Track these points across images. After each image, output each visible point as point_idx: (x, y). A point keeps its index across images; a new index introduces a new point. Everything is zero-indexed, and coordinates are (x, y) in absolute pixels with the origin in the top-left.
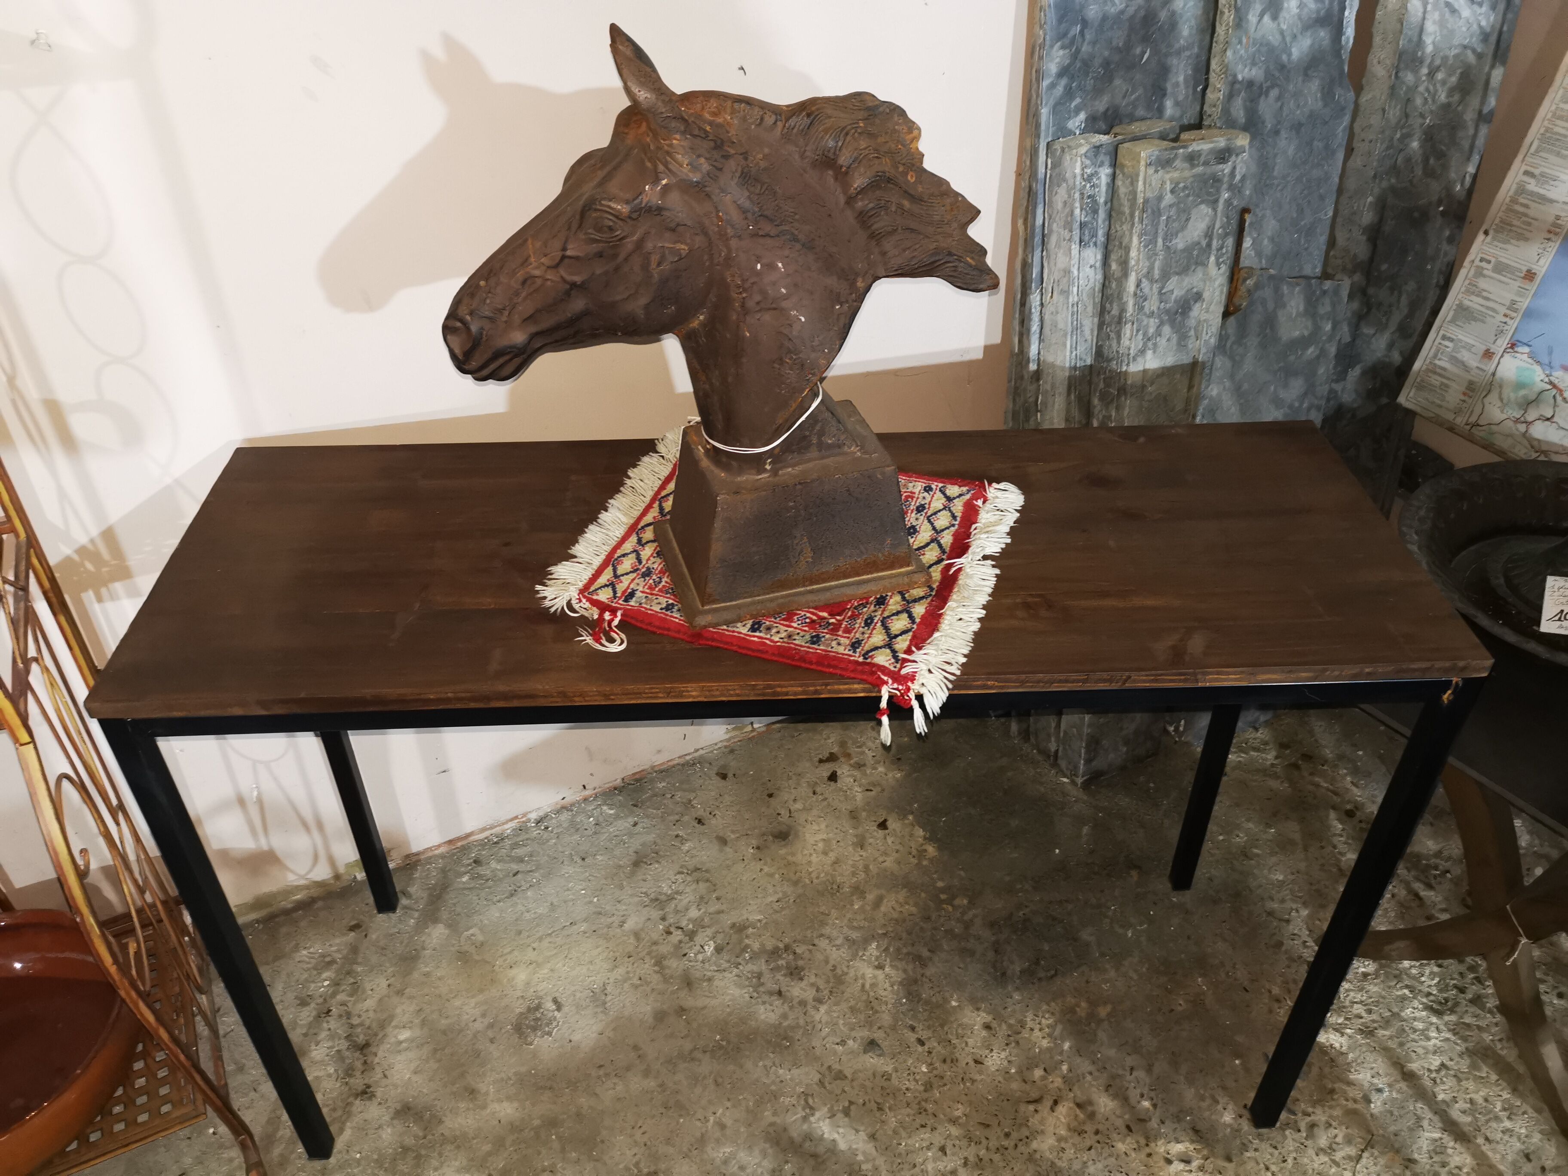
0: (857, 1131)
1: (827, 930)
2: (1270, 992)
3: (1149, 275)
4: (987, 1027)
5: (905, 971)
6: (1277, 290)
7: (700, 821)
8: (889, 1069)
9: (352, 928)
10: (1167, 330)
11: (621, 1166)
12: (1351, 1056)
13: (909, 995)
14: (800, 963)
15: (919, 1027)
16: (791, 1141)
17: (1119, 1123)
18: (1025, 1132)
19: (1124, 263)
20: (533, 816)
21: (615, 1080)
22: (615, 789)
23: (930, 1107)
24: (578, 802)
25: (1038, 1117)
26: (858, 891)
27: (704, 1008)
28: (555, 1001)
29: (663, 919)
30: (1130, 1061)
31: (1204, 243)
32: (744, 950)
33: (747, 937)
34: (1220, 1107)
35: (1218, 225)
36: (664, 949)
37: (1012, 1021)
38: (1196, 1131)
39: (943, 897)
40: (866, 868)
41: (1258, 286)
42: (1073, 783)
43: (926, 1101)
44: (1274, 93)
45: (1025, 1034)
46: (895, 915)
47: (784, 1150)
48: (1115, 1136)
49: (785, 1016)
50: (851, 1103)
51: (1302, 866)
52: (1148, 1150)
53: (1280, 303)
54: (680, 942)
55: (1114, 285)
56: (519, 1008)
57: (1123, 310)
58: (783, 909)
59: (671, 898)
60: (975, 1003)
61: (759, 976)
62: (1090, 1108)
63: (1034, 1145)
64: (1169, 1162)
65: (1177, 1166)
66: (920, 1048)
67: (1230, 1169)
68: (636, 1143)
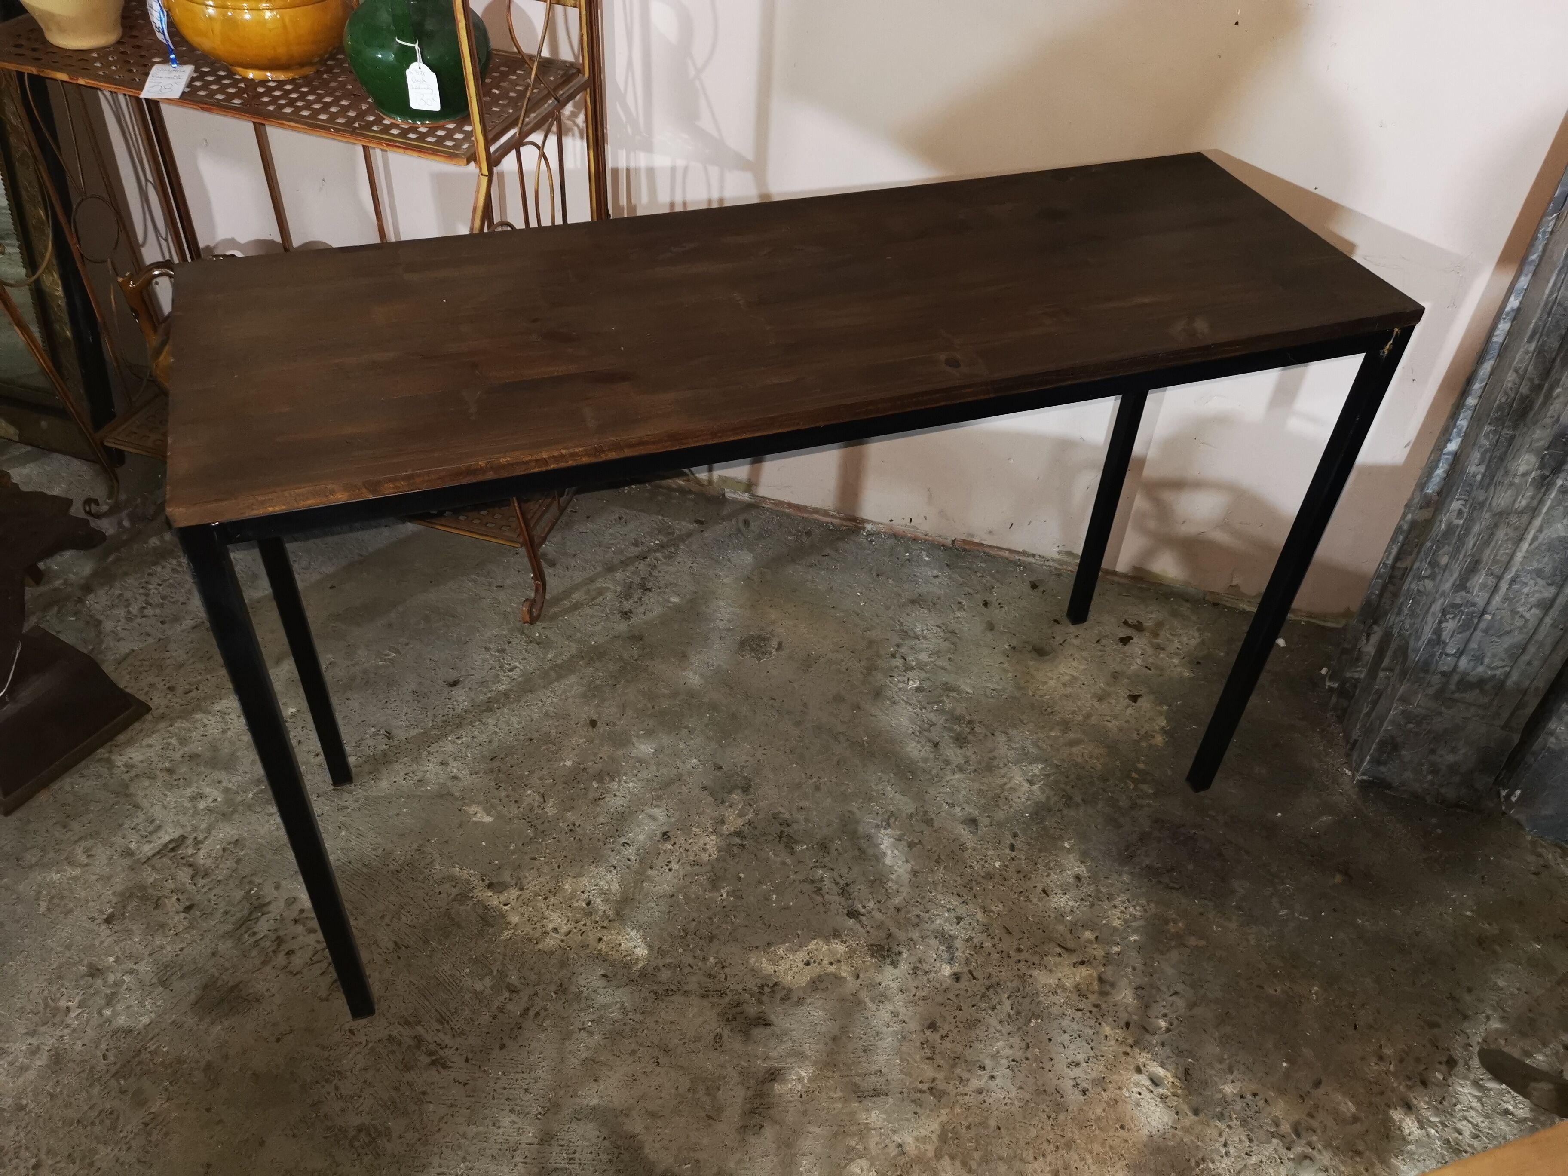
0: (907, 861)
1: (1013, 732)
4: (1078, 878)
5: (1048, 798)
7: (986, 604)
8: (970, 845)
9: (697, 522)
11: (732, 761)
12: (1410, 1147)
13: (1035, 814)
14: (970, 737)
15: (1022, 837)
16: (855, 832)
17: (1123, 1016)
18: (1036, 959)
20: (869, 527)
21: (775, 713)
22: (943, 546)
23: (977, 888)
25: (1057, 959)
26: (1066, 725)
27: (874, 716)
28: (780, 644)
29: (899, 646)
30: (1180, 988)
32: (941, 702)
33: (948, 696)
34: (1230, 1077)
37: (1103, 890)
38: (1187, 1072)
39: (1134, 775)
40: (1089, 715)
42: (1353, 778)
43: (978, 883)
45: (1106, 905)
46: (1079, 760)
47: (844, 832)
48: (1109, 1019)
49: (925, 760)
50: (920, 843)
51: (1539, 992)
52: (1129, 1050)
54: (897, 667)
56: (755, 632)
58: (993, 697)
59: (916, 637)
60: (1084, 857)
61: (932, 725)
62: (1109, 989)
63: (1036, 973)
64: (1139, 1070)
65: (1143, 1079)
66: (1007, 851)
67: (1190, 1119)
68: (754, 756)
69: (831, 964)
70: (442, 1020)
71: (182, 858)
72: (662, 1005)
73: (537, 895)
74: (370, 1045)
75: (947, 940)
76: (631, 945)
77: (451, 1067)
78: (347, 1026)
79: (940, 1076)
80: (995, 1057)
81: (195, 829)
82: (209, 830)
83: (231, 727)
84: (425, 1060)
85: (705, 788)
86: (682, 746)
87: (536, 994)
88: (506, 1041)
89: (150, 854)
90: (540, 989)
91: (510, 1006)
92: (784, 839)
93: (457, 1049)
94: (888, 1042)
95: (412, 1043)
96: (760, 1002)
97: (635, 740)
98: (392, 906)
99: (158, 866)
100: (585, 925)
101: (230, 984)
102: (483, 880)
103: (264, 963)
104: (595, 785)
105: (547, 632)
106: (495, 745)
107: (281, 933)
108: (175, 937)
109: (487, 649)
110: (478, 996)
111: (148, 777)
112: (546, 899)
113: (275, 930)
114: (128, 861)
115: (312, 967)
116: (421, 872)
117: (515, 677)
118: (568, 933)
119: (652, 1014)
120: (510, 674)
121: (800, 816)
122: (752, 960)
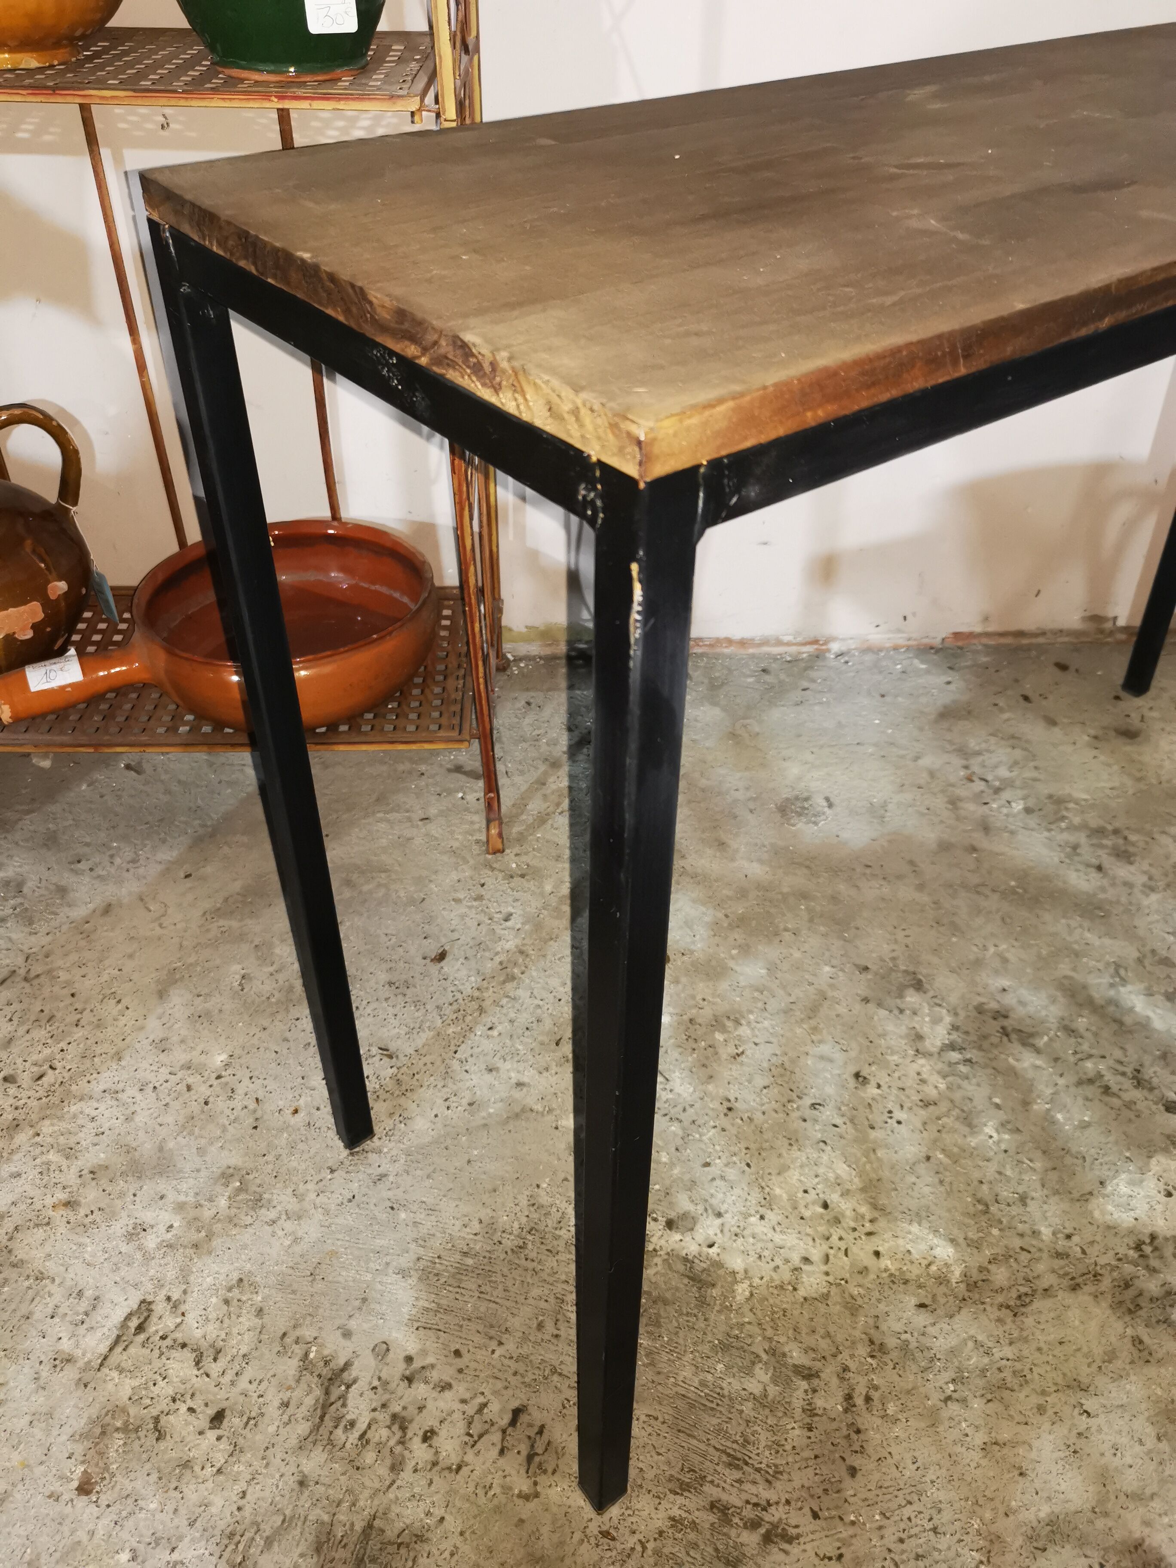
7: (1026, 698)
11: (874, 955)
14: (1131, 849)
16: (1091, 999)
20: (835, 647)
21: (882, 882)
22: (932, 648)
24: (888, 650)
27: (1002, 854)
28: (827, 799)
29: (966, 767)
32: (1063, 818)
33: (1067, 809)
36: (962, 792)
47: (1079, 1004)
49: (1103, 889)
54: (982, 792)
56: (786, 794)
58: (1118, 797)
59: (978, 753)
61: (1075, 847)
68: (896, 941)
70: (735, 1462)
71: (163, 1338)
72: (1029, 1321)
73: (746, 1216)
74: (650, 1546)
76: (923, 1247)
77: (798, 1536)
78: (593, 1529)
81: (160, 1284)
82: (184, 1276)
83: (136, 1107)
84: (751, 1539)
85: (866, 1000)
86: (797, 955)
87: (846, 1369)
88: (856, 1461)
89: (103, 1348)
90: (844, 1357)
91: (820, 1402)
92: (1014, 1036)
93: (788, 1502)
95: (712, 1518)
96: (1152, 1270)
97: (731, 964)
98: (543, 1304)
99: (128, 1365)
100: (841, 1239)
101: (358, 1528)
103: (396, 1467)
104: (719, 1037)
105: (524, 858)
106: (548, 1024)
107: (396, 1408)
108: (221, 1478)
109: (457, 901)
110: (761, 1401)
111: (37, 1225)
112: (762, 1218)
113: (384, 1406)
114: (70, 1373)
115: (479, 1446)
116: (557, 1238)
117: (519, 926)
118: (827, 1259)
119: (1026, 1340)
120: (509, 924)
121: (1009, 1000)
122: (1097, 1214)
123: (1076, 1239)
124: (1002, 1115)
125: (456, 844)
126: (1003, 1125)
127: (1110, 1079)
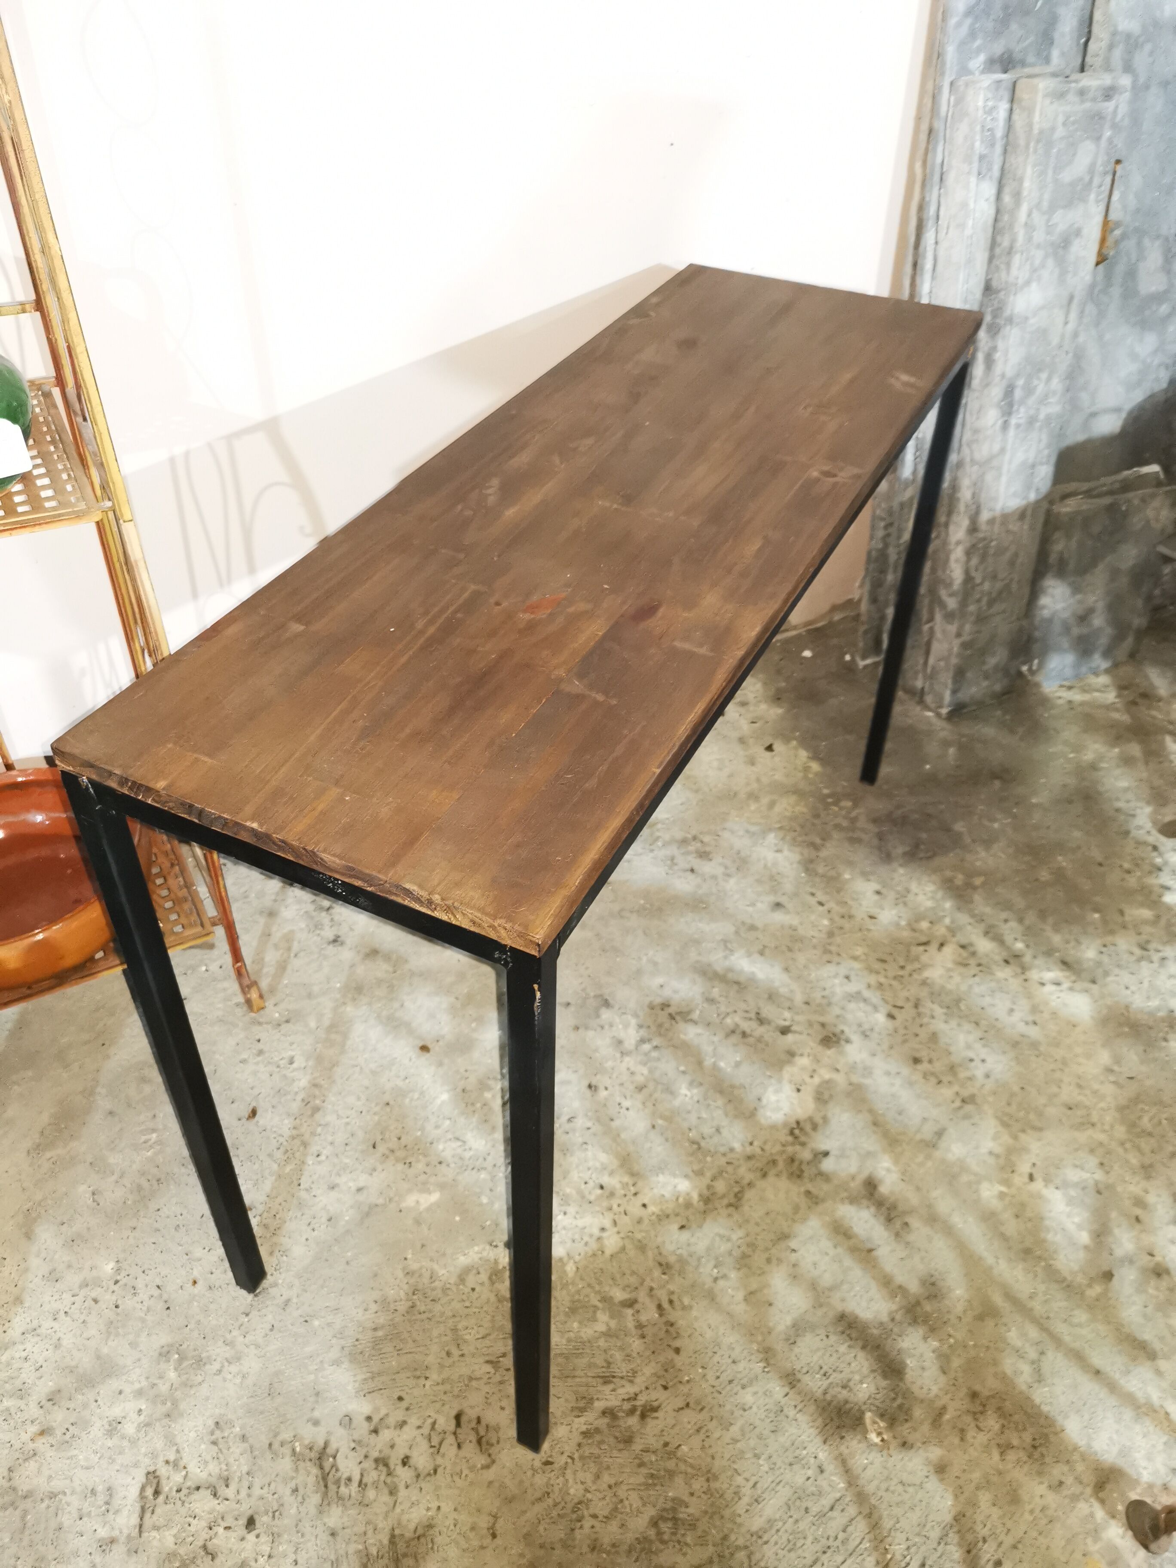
0: (772, 966)
1: (728, 825)
2: (1121, 866)
3: (1038, 206)
4: (878, 893)
5: (802, 854)
6: (1139, 244)
8: (795, 922)
10: (1050, 262)
13: (807, 870)
14: (708, 849)
15: (818, 893)
16: (716, 973)
17: (997, 958)
18: (916, 965)
19: (1017, 196)
23: (833, 948)
25: (927, 955)
26: (753, 796)
27: (628, 880)
30: (1004, 915)
31: (1087, 178)
32: (658, 838)
34: (1083, 947)
35: (1099, 162)
37: (899, 888)
38: (1064, 963)
39: (829, 800)
40: (758, 780)
41: (1124, 236)
42: (938, 715)
43: (830, 944)
44: (1148, 47)
45: (911, 897)
46: (788, 814)
47: (710, 979)
48: (994, 967)
49: (699, 886)
50: (765, 947)
51: (1145, 775)
52: (1024, 977)
53: (1141, 257)
55: (1006, 218)
57: (1013, 241)
60: (865, 875)
61: (673, 858)
62: (972, 949)
63: (926, 974)
64: (1043, 984)
65: (1050, 988)
66: (821, 908)
67: (1095, 988)
68: (581, 976)
69: (812, 1077)
70: (607, 1380)
71: (179, 1491)
72: (746, 1208)
74: (576, 1456)
75: (856, 997)
76: (670, 1188)
77: (660, 1405)
78: (537, 1464)
79: (956, 1088)
80: (969, 1047)
81: (154, 1455)
82: (171, 1440)
83: (59, 1334)
84: (633, 1421)
85: (577, 1028)
87: (651, 1289)
88: (677, 1343)
89: (135, 1520)
90: (648, 1283)
91: (643, 1318)
92: (678, 1018)
93: (647, 1388)
94: (906, 1096)
95: (606, 1420)
96: (803, 1144)
98: (444, 1339)
99: (162, 1522)
100: (619, 1205)
101: (386, 1541)
102: (496, 1246)
103: (393, 1492)
105: (284, 1006)
106: (360, 1134)
107: (375, 1454)
108: (273, 1560)
109: (243, 1061)
110: (608, 1334)
111: (26, 1460)
112: (565, 1213)
113: (366, 1457)
114: (119, 1550)
115: (442, 1451)
116: (433, 1289)
117: (303, 1065)
118: (615, 1223)
119: (747, 1221)
120: (295, 1065)
121: (667, 993)
122: (763, 1121)
123: (756, 1143)
124: (688, 1078)
125: (220, 1013)
126: (691, 1084)
127: (745, 1026)
